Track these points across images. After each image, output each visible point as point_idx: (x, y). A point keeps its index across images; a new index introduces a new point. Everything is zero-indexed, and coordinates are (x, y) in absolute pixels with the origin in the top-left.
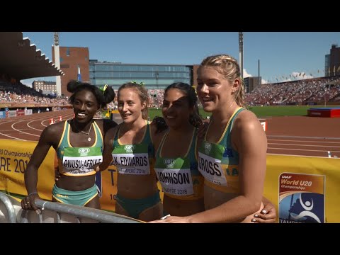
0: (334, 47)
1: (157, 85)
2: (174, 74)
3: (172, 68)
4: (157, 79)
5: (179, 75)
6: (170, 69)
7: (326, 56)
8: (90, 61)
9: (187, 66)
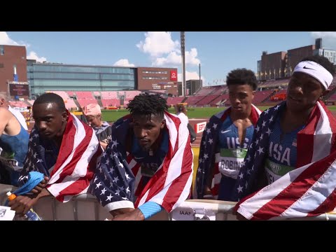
0: (264, 54)
1: (101, 87)
2: (118, 76)
3: (116, 71)
4: (101, 80)
5: (123, 77)
6: (114, 71)
7: (258, 62)
8: (27, 60)
9: (131, 68)
